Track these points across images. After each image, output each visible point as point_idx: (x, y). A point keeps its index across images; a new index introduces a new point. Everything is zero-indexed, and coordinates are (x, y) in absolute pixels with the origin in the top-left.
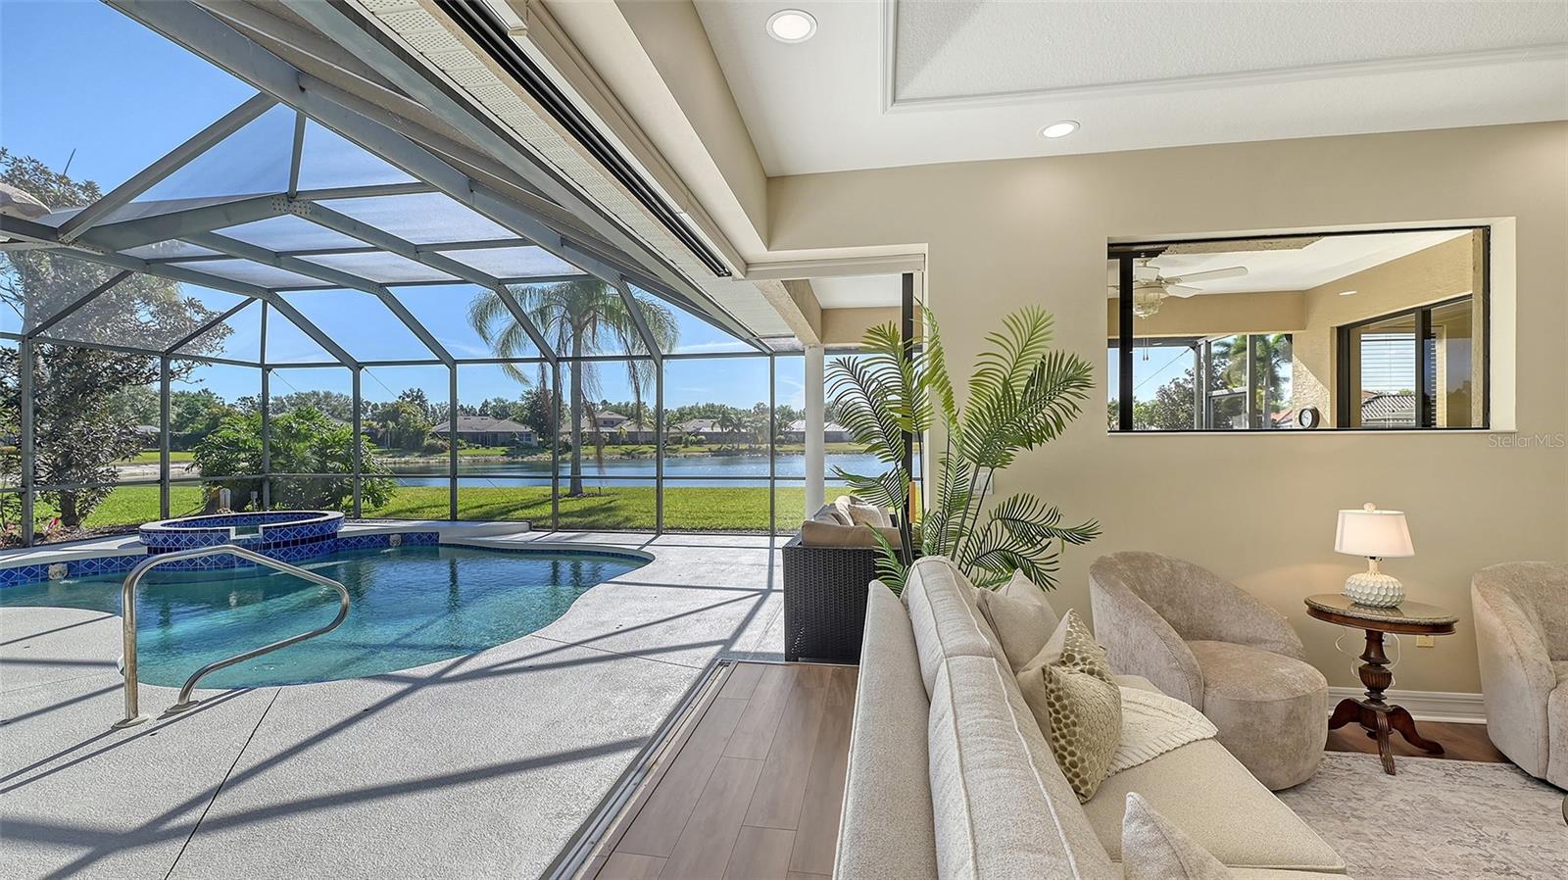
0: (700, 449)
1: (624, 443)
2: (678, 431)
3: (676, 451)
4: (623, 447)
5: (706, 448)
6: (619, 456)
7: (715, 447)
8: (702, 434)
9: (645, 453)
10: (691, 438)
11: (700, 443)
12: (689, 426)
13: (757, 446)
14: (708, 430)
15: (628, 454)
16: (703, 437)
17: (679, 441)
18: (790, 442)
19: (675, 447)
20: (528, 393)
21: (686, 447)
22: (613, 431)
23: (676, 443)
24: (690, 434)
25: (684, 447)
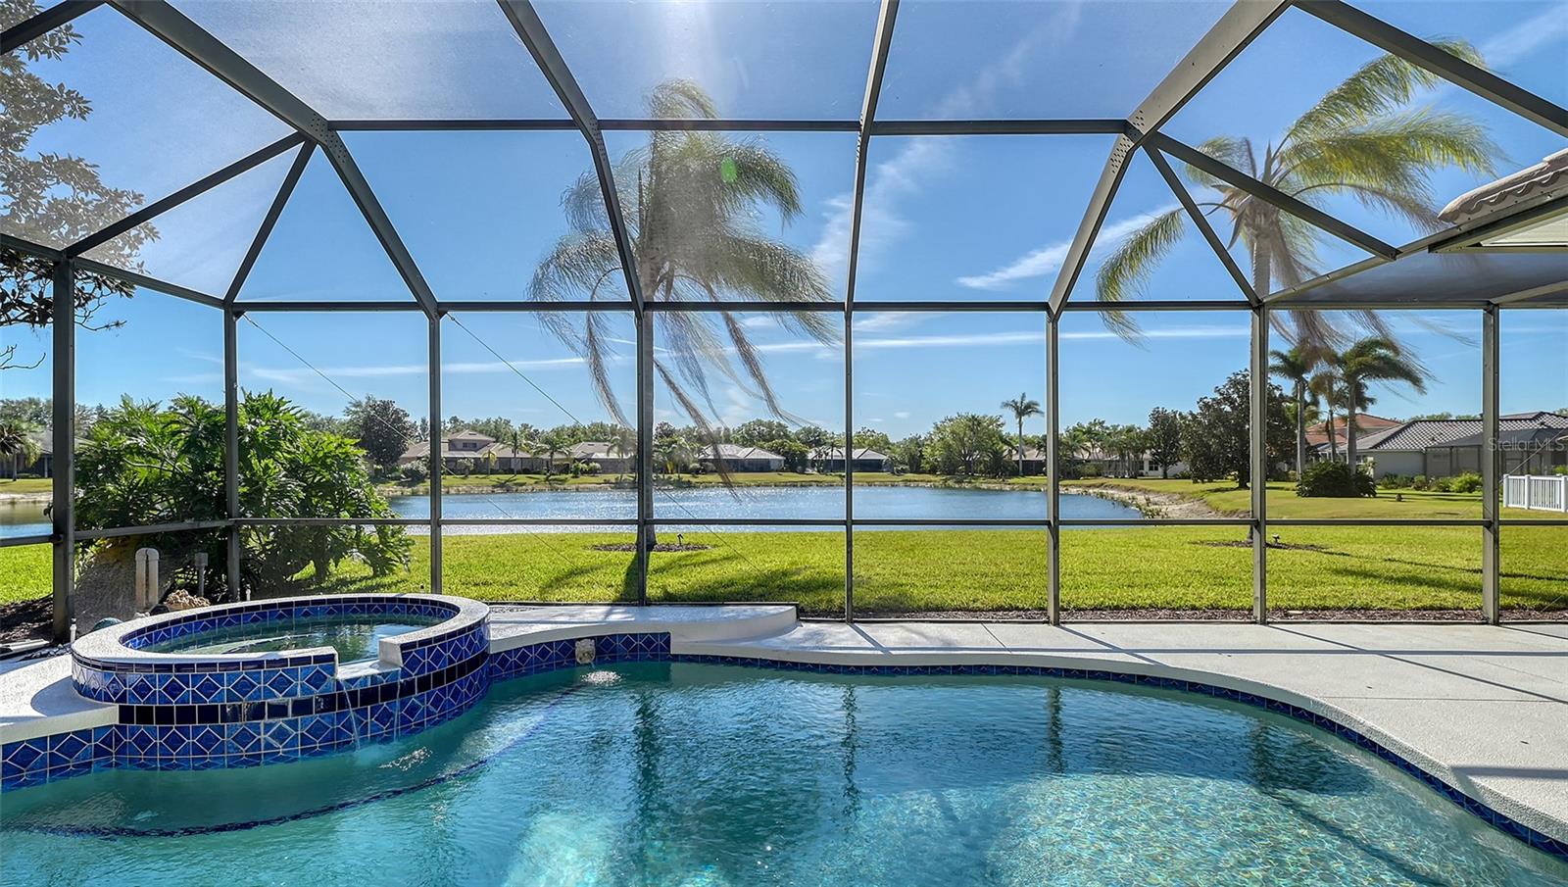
0: (593, 479)
1: (493, 472)
2: (564, 457)
3: (564, 481)
4: (494, 477)
5: (601, 478)
6: (490, 489)
7: (612, 477)
8: (596, 461)
9: (524, 484)
10: (581, 465)
11: (593, 472)
12: (578, 451)
13: (666, 476)
14: (602, 456)
15: (502, 485)
16: (598, 465)
17: (566, 469)
18: (705, 471)
19: (563, 477)
20: (357, 405)
21: (577, 477)
22: (477, 455)
23: (561, 473)
24: (579, 460)
25: (573, 477)
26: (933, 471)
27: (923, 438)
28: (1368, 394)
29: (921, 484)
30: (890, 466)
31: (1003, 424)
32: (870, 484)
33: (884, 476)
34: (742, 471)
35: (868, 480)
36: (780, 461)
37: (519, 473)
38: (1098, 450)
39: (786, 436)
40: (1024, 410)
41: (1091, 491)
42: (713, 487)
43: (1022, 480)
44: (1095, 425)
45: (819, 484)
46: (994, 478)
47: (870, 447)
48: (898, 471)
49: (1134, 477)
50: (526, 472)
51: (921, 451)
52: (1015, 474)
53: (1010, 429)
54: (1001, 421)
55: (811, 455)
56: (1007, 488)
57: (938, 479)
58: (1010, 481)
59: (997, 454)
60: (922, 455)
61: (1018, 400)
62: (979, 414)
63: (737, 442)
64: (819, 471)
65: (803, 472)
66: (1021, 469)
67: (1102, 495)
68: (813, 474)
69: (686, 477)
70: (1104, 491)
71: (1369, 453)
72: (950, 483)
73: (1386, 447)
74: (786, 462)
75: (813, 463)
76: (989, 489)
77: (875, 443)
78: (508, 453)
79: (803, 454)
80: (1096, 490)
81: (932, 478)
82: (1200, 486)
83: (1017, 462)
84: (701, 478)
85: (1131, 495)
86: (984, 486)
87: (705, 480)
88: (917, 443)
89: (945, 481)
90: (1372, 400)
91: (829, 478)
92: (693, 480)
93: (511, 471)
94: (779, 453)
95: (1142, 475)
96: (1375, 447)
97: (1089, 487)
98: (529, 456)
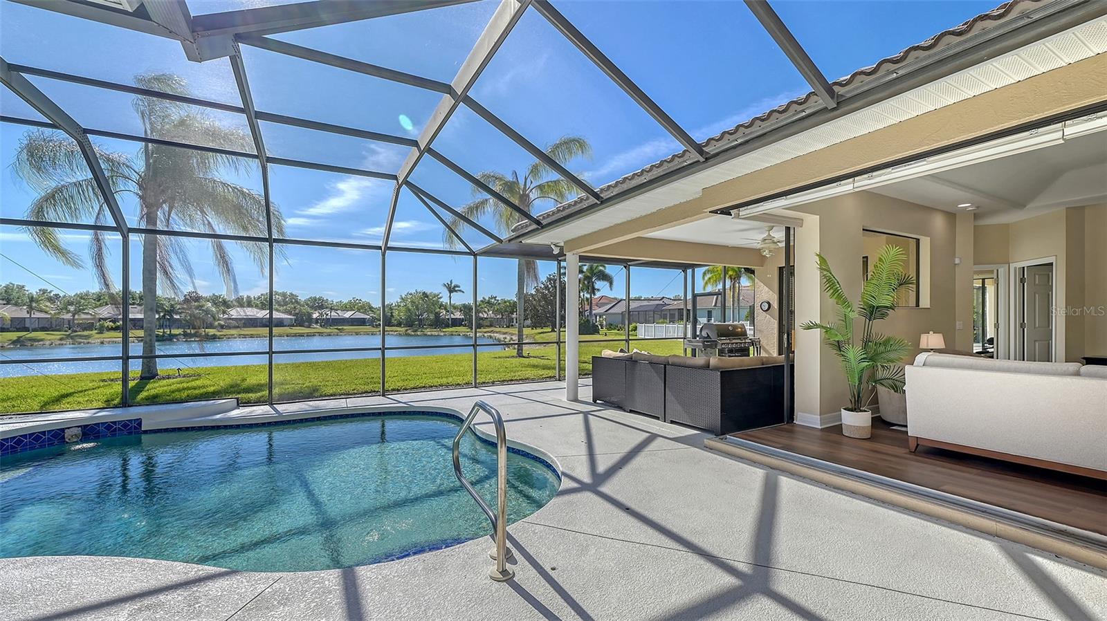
2: (89, 317)
3: (87, 337)
9: (42, 340)
10: (107, 324)
12: (102, 313)
17: (90, 327)
18: (229, 327)
19: (86, 333)
21: (102, 333)
23: (84, 330)
24: (105, 319)
25: (97, 333)
26: (399, 325)
27: (394, 305)
28: (596, 287)
29: (391, 333)
30: (372, 322)
31: (441, 298)
32: (357, 334)
33: (368, 328)
34: (260, 327)
35: (356, 331)
36: (291, 319)
37: (35, 330)
38: (491, 312)
39: (297, 302)
40: (452, 289)
41: (486, 335)
42: (235, 338)
43: (450, 329)
44: (492, 298)
45: (321, 334)
46: (435, 328)
47: (359, 310)
48: (376, 325)
49: (508, 327)
50: (43, 329)
51: (391, 313)
52: (447, 326)
53: (445, 300)
54: (440, 295)
55: (315, 316)
56: (442, 334)
57: (402, 330)
58: (444, 330)
59: (437, 315)
60: (392, 316)
61: (449, 283)
62: (428, 292)
63: (257, 306)
64: (321, 326)
65: (309, 327)
66: (450, 323)
67: (491, 337)
68: (317, 328)
69: (211, 332)
70: (492, 335)
71: (604, 315)
72: (409, 332)
73: (609, 311)
74: (295, 320)
75: (317, 321)
76: (432, 335)
77: (363, 307)
78: (22, 313)
79: (310, 315)
80: (489, 334)
81: (398, 329)
82: (535, 331)
83: (448, 319)
84: (225, 332)
85: (504, 336)
86: (429, 333)
87: (228, 333)
88: (390, 308)
89: (406, 330)
90: (598, 290)
91: (328, 331)
92: (218, 334)
93: (26, 329)
94: (290, 314)
95: (512, 326)
96: (606, 311)
97: (485, 332)
98: (49, 316)
